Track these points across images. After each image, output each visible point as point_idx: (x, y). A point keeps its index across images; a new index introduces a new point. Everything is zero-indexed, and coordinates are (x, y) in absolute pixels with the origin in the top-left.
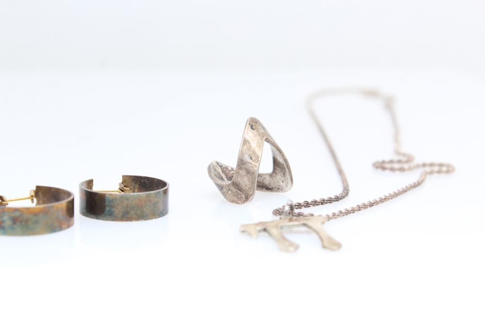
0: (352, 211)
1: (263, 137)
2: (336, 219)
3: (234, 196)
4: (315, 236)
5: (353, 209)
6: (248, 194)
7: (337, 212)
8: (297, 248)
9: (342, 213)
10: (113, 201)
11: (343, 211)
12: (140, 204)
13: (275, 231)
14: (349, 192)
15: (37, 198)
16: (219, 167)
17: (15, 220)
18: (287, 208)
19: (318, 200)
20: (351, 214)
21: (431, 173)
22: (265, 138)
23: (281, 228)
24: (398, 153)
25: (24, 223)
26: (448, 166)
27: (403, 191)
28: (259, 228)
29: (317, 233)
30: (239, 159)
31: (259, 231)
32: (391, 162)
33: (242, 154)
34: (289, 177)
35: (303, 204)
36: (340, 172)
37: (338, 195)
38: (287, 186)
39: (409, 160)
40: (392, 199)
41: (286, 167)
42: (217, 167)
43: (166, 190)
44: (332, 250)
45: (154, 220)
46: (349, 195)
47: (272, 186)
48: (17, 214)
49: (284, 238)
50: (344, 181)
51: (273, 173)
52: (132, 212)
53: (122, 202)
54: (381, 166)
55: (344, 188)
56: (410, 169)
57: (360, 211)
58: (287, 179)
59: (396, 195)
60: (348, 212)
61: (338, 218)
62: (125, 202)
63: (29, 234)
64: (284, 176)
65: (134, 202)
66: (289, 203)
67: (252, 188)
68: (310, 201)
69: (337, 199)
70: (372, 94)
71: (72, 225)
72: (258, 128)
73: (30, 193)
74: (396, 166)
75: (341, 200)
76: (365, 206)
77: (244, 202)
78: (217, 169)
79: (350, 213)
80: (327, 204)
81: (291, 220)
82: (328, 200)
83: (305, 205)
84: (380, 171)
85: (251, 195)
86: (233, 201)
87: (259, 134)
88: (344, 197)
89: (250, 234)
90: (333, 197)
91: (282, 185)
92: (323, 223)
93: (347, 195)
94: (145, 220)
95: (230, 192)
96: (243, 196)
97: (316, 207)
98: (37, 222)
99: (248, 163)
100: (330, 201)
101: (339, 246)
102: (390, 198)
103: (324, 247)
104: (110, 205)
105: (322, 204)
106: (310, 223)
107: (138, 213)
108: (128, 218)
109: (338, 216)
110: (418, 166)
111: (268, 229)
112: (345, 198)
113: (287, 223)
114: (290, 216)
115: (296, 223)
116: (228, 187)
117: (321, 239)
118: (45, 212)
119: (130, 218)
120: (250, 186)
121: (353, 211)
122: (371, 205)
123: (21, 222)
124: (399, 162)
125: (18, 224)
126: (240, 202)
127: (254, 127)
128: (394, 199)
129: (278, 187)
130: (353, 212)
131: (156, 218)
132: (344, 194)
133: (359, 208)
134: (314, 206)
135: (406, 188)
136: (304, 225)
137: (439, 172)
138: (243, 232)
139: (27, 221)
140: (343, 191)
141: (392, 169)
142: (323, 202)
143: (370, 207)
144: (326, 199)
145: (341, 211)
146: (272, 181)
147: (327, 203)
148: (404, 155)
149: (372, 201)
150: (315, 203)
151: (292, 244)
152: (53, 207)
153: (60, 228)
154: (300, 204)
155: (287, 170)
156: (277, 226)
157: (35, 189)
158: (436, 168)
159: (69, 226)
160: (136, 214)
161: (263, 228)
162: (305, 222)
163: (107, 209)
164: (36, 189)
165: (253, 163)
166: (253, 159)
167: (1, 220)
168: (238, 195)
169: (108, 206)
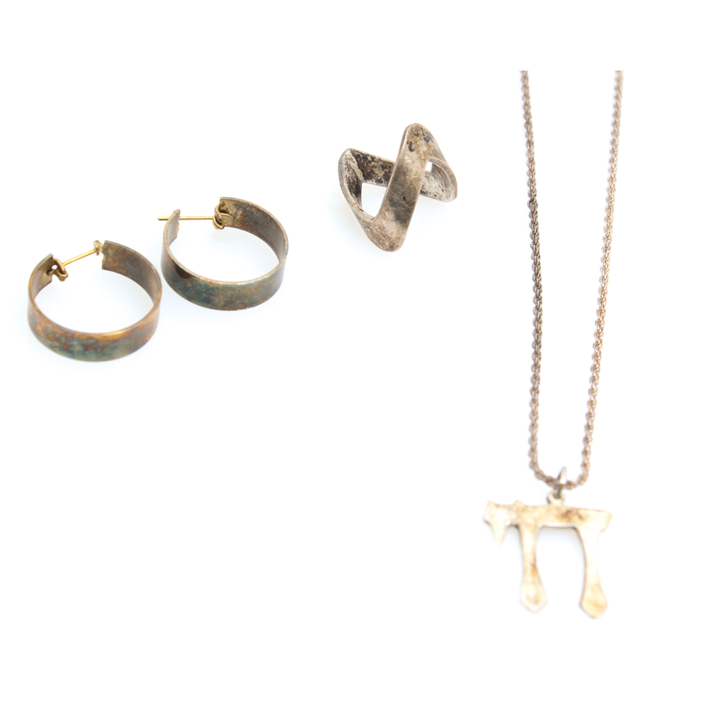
1: (425, 160)
10: (213, 289)
15: (104, 255)
16: (354, 159)
17: (87, 347)
25: (99, 351)
33: (392, 190)
42: (351, 158)
47: (427, 189)
48: (91, 341)
52: (238, 302)
53: (226, 292)
62: (230, 292)
63: (104, 360)
65: (241, 292)
67: (401, 239)
72: (418, 146)
77: (388, 250)
78: (352, 163)
85: (398, 247)
87: (420, 157)
91: (441, 193)
96: (387, 244)
99: (400, 205)
104: (208, 292)
107: (246, 301)
111: (522, 528)
115: (564, 525)
116: (367, 223)
118: (127, 336)
119: (234, 307)
120: (398, 236)
123: (96, 349)
125: (92, 350)
127: (413, 147)
136: (574, 530)
139: (103, 348)
146: (427, 183)
152: (137, 327)
156: (535, 525)
162: (577, 525)
165: (407, 206)
166: (408, 199)
167: (68, 343)
168: (380, 239)
169: (206, 293)
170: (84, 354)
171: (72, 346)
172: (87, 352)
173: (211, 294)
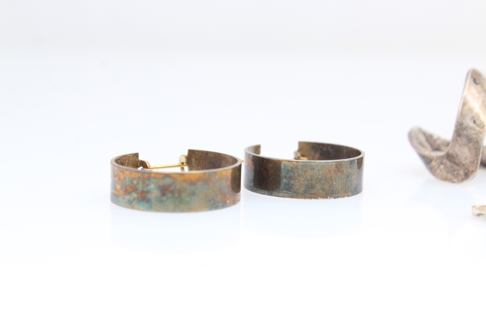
3: (448, 172)
6: (468, 170)
10: (292, 170)
12: (328, 176)
15: (189, 166)
16: (423, 135)
17: (164, 190)
25: (176, 195)
30: (457, 122)
33: (462, 115)
42: (420, 134)
43: (362, 158)
45: (346, 198)
48: (168, 181)
52: (318, 186)
53: (306, 171)
62: (310, 172)
63: (182, 211)
65: (320, 172)
67: (475, 162)
71: (238, 201)
72: (482, 83)
73: (180, 160)
77: (463, 180)
78: (420, 136)
85: (473, 171)
86: (446, 179)
87: (485, 91)
94: (335, 198)
95: (442, 166)
96: (462, 173)
98: (194, 194)
99: (471, 128)
104: (288, 176)
107: (327, 187)
108: (312, 194)
116: (440, 159)
118: (206, 180)
119: (314, 194)
120: (472, 160)
123: (172, 192)
125: (169, 195)
126: (456, 180)
127: (477, 81)
131: (348, 196)
139: (180, 192)
152: (215, 173)
153: (223, 204)
157: (186, 154)
159: (235, 202)
160: (323, 189)
163: (284, 181)
164: (189, 154)
165: (477, 128)
166: (478, 122)
167: (145, 189)
168: (454, 171)
169: (286, 178)
170: (161, 202)
171: (148, 192)
172: (164, 198)
173: (291, 178)
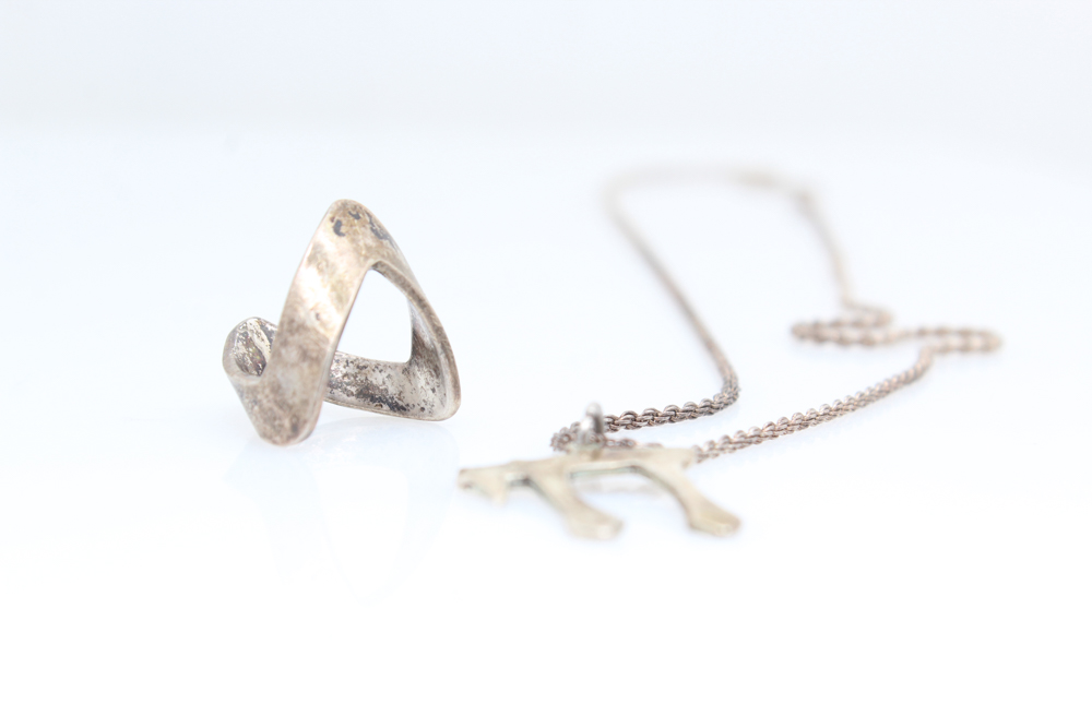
0: (755, 439)
1: (366, 258)
2: (717, 459)
3: (265, 422)
4: (667, 501)
5: (757, 433)
6: (298, 419)
7: (717, 439)
8: (618, 527)
9: (730, 443)
11: (734, 437)
13: (554, 485)
14: (740, 393)
16: (265, 337)
18: (587, 425)
19: (661, 409)
20: (753, 445)
21: (945, 350)
22: (372, 261)
23: (572, 476)
24: (848, 304)
26: (984, 334)
27: (880, 392)
28: (510, 476)
29: (671, 489)
31: (512, 485)
32: (836, 324)
33: (294, 301)
34: (448, 378)
35: (621, 420)
36: (710, 346)
37: (712, 399)
38: (442, 403)
39: (881, 320)
40: (853, 410)
41: (439, 350)
42: (258, 333)
44: (714, 533)
46: (740, 400)
47: (408, 399)
49: (581, 504)
50: (723, 368)
51: (410, 363)
54: (813, 334)
55: (726, 382)
56: (888, 341)
57: (775, 440)
58: (443, 382)
59: (864, 400)
60: (746, 441)
61: (722, 455)
64: (437, 377)
66: (593, 410)
68: (639, 412)
69: (710, 409)
70: (758, 181)
72: (355, 232)
74: (853, 334)
75: (720, 412)
76: (787, 427)
78: (256, 340)
79: (750, 443)
80: (685, 421)
81: (596, 456)
82: (687, 411)
83: (628, 422)
84: (809, 346)
85: (305, 422)
87: (357, 250)
88: (726, 405)
89: (486, 494)
90: (699, 403)
91: (431, 400)
92: (685, 465)
93: (735, 399)
95: (256, 409)
96: (287, 423)
97: (656, 429)
99: (307, 329)
100: (692, 413)
101: (732, 523)
102: (851, 407)
103: (693, 526)
105: (671, 421)
106: (650, 465)
109: (722, 449)
110: (905, 336)
111: (536, 478)
112: (729, 407)
113: (586, 464)
114: (595, 447)
115: (612, 464)
116: (252, 392)
117: (683, 505)
120: (304, 397)
121: (758, 438)
122: (804, 423)
124: (857, 324)
126: (278, 438)
127: (343, 229)
128: (859, 411)
129: (423, 405)
130: (758, 442)
132: (727, 396)
133: (774, 431)
134: (649, 424)
135: (886, 384)
136: (635, 469)
137: (965, 349)
138: (468, 486)
140: (724, 390)
141: (842, 342)
142: (674, 416)
143: (800, 429)
144: (681, 407)
145: (727, 437)
146: (408, 385)
147: (682, 418)
148: (866, 309)
149: (804, 414)
150: (654, 418)
151: (603, 518)
154: (614, 419)
155: (442, 357)
156: (559, 471)
158: (955, 341)
161: (519, 475)
162: (637, 461)
166: (324, 318)
168: (275, 419)
